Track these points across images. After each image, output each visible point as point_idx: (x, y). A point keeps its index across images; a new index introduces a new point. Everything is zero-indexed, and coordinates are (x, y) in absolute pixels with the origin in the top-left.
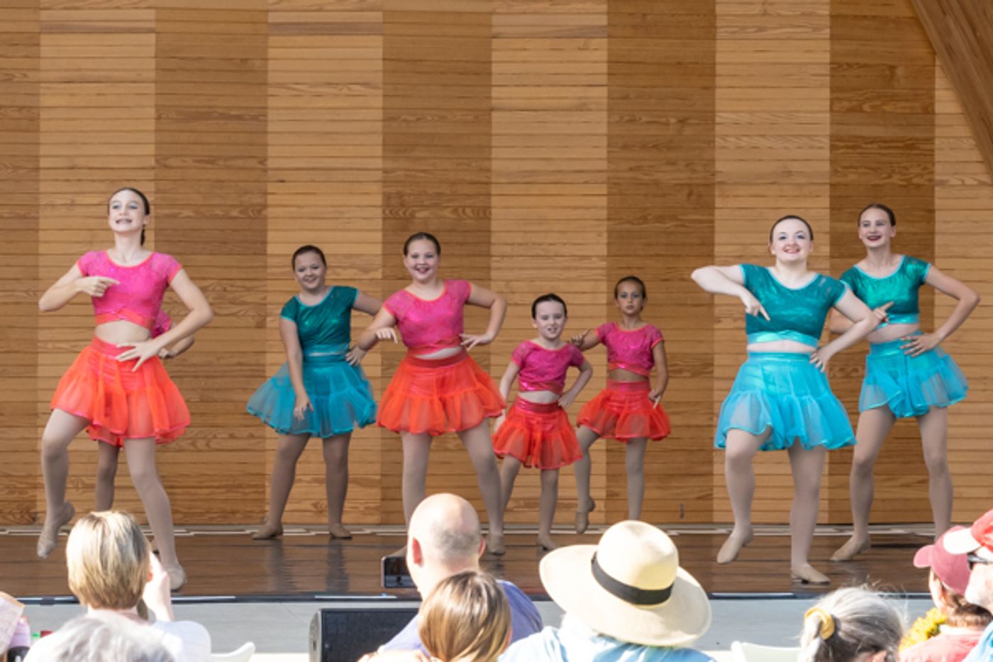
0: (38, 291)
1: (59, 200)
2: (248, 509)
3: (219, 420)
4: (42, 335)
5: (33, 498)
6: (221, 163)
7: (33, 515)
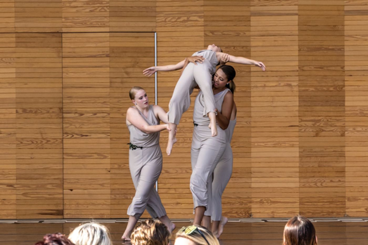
0: (251, 122)
1: (259, 85)
2: (339, 211)
3: (326, 175)
4: (253, 140)
5: (250, 207)
6: (325, 68)
7: (250, 214)
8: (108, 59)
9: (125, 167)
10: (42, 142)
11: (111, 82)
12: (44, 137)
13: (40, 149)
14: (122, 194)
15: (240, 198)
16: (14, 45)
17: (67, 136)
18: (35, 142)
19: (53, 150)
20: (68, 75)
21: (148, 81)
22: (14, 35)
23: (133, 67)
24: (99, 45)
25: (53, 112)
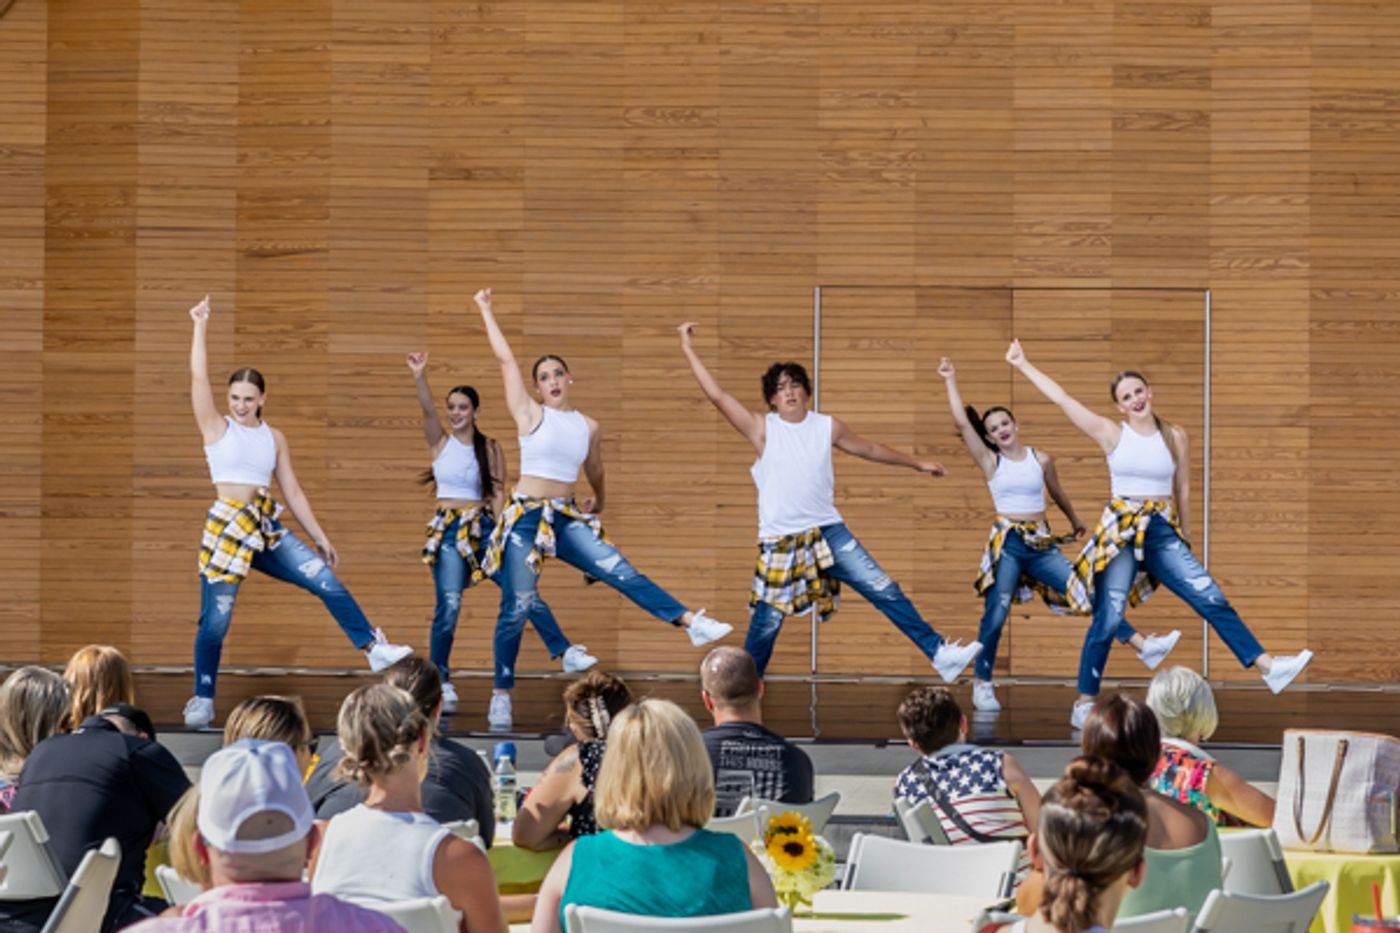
8: (1106, 345)
10: (967, 515)
12: (973, 505)
13: (963, 529)
15: (1380, 640)
16: (911, 312)
18: (952, 515)
21: (1191, 391)
22: (912, 292)
24: (1090, 314)
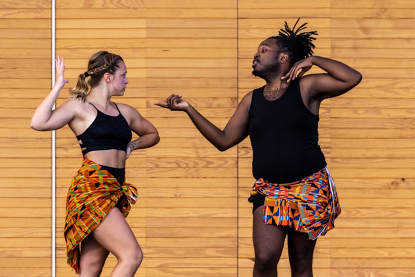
9: (358, 215)
10: (197, 164)
11: (333, 48)
12: (202, 156)
14: (352, 268)
17: (246, 154)
18: (183, 165)
19: (218, 180)
20: (248, 34)
23: (376, 18)
25: (219, 107)
